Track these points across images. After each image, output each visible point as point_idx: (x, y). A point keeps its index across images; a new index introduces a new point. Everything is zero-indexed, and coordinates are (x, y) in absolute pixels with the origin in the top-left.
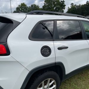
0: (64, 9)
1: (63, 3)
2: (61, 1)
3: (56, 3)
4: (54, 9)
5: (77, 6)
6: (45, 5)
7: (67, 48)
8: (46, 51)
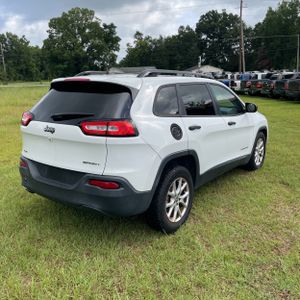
0: (118, 49)
1: (112, 32)
2: (105, 26)
3: (87, 31)
4: (85, 50)
5: (154, 42)
6: (51, 37)
7: (199, 128)
8: (176, 131)
